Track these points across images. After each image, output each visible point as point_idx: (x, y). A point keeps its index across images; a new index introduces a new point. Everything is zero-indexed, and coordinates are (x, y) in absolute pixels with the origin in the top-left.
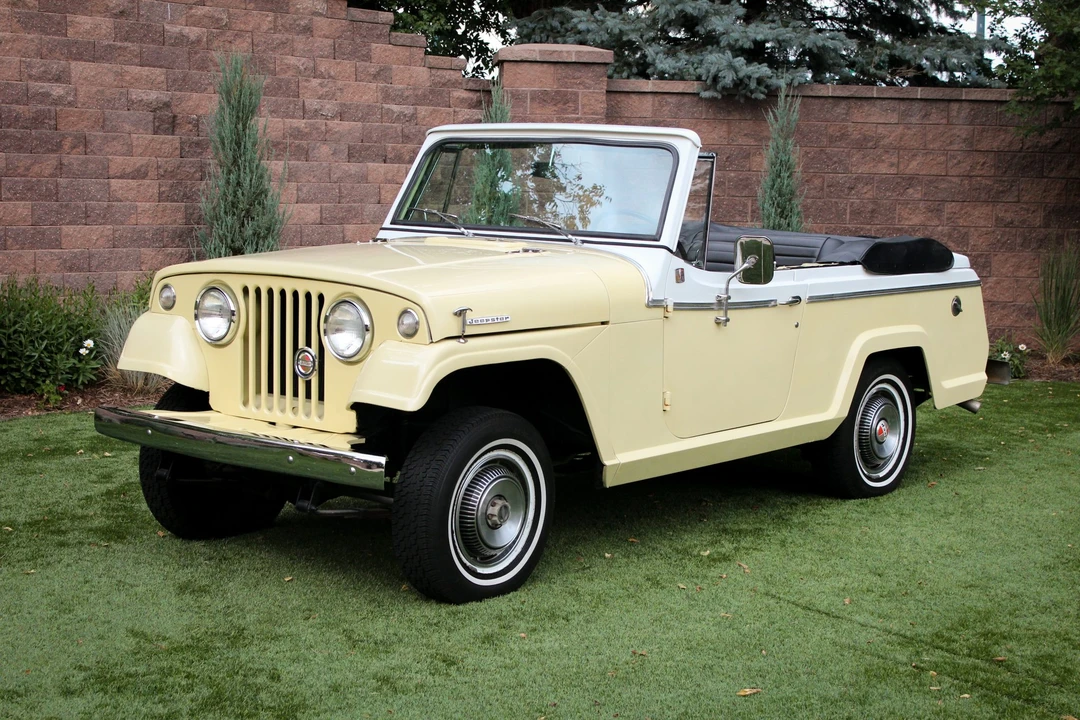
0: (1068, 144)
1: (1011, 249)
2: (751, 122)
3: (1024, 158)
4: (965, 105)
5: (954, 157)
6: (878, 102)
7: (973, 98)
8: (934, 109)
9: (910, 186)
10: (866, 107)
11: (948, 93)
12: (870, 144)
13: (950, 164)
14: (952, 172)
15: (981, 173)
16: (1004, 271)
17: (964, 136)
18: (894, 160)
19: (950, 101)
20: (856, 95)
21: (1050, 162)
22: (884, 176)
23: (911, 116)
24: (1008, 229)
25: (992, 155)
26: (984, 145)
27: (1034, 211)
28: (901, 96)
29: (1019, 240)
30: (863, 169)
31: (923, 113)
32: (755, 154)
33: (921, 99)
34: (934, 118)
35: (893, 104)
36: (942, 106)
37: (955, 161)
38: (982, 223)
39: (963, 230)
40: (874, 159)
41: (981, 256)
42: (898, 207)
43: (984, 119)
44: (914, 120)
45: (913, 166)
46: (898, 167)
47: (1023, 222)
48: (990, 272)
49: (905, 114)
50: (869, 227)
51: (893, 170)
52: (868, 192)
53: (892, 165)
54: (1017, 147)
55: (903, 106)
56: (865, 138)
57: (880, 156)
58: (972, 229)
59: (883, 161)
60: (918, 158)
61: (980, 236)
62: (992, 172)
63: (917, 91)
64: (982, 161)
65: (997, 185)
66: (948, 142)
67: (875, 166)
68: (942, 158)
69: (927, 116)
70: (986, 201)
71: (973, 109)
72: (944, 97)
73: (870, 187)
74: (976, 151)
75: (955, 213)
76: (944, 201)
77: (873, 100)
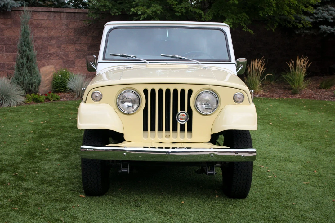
0: (92, 26)
1: (80, 58)
2: (3, 19)
3: (82, 30)
4: (65, 14)
5: (63, 30)
6: (41, 13)
7: (67, 11)
8: (56, 15)
9: (52, 39)
10: (37, 14)
11: (61, 10)
12: (39, 26)
13: (62, 32)
14: (63, 35)
15: (71, 35)
16: (78, 65)
17: (65, 23)
18: (46, 31)
19: (61, 12)
20: (35, 10)
21: (88, 31)
22: (44, 37)
23: (50, 17)
24: (78, 52)
25: (73, 29)
26: (71, 26)
27: (85, 46)
28: (48, 11)
29: (82, 55)
30: (38, 34)
31: (54, 16)
32: (5, 30)
33: (53, 12)
34: (57, 18)
35: (45, 13)
36: (59, 14)
37: (64, 31)
38: (72, 51)
39: (67, 53)
40: (41, 31)
41: (72, 61)
42: (49, 46)
43: (70, 18)
44: (51, 18)
45: (52, 33)
46: (48, 33)
47: (83, 50)
48: (75, 66)
49: (49, 16)
50: (41, 53)
51: (46, 35)
52: (40, 42)
53: (46, 33)
54: (79, 27)
55: (48, 14)
56: (38, 24)
57: (43, 30)
58: (69, 53)
59: (43, 32)
60: (53, 30)
61: (72, 55)
62: (74, 34)
63: (52, 9)
64: (71, 31)
65: (75, 39)
66: (61, 25)
67: (41, 33)
68: (60, 30)
69: (54, 17)
70: (72, 44)
71: (67, 15)
72: (59, 11)
73: (40, 40)
74: (69, 28)
75: (64, 48)
76: (61, 44)
77: (39, 12)
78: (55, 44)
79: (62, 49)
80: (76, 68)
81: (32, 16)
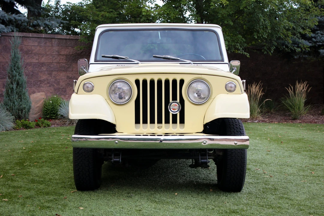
1: (71, 86)
3: (73, 57)
4: (56, 40)
5: (54, 57)
6: (32, 39)
7: (58, 37)
9: (43, 66)
10: (28, 40)
11: (52, 36)
13: (54, 59)
14: (54, 62)
15: (62, 62)
16: (70, 93)
17: (57, 50)
18: (37, 58)
19: (52, 38)
20: (26, 36)
22: (35, 63)
23: (41, 43)
24: (70, 80)
25: (65, 56)
26: (63, 53)
27: (77, 74)
28: (38, 37)
30: (28, 61)
33: (44, 38)
34: (48, 44)
36: (50, 40)
37: (55, 58)
38: (63, 78)
39: (58, 80)
40: (31, 58)
41: (63, 88)
42: (39, 73)
43: (62, 45)
44: (42, 45)
45: (43, 60)
46: (38, 60)
47: (74, 77)
48: (66, 94)
49: (39, 43)
50: (31, 80)
51: (37, 61)
52: (30, 68)
53: (37, 59)
54: (71, 54)
55: (39, 40)
56: (29, 51)
57: (33, 56)
58: (61, 80)
59: (34, 58)
60: (44, 57)
61: (63, 82)
62: (65, 62)
63: (43, 35)
64: (62, 58)
65: (66, 66)
66: (52, 52)
67: (31, 60)
68: (51, 57)
69: (45, 43)
70: (64, 71)
71: (58, 41)
72: (51, 37)
73: (31, 67)
74: (60, 55)
75: (55, 75)
76: (52, 71)
77: (30, 38)
78: (46, 71)
79: (53, 77)
80: (67, 96)
81: (22, 42)
